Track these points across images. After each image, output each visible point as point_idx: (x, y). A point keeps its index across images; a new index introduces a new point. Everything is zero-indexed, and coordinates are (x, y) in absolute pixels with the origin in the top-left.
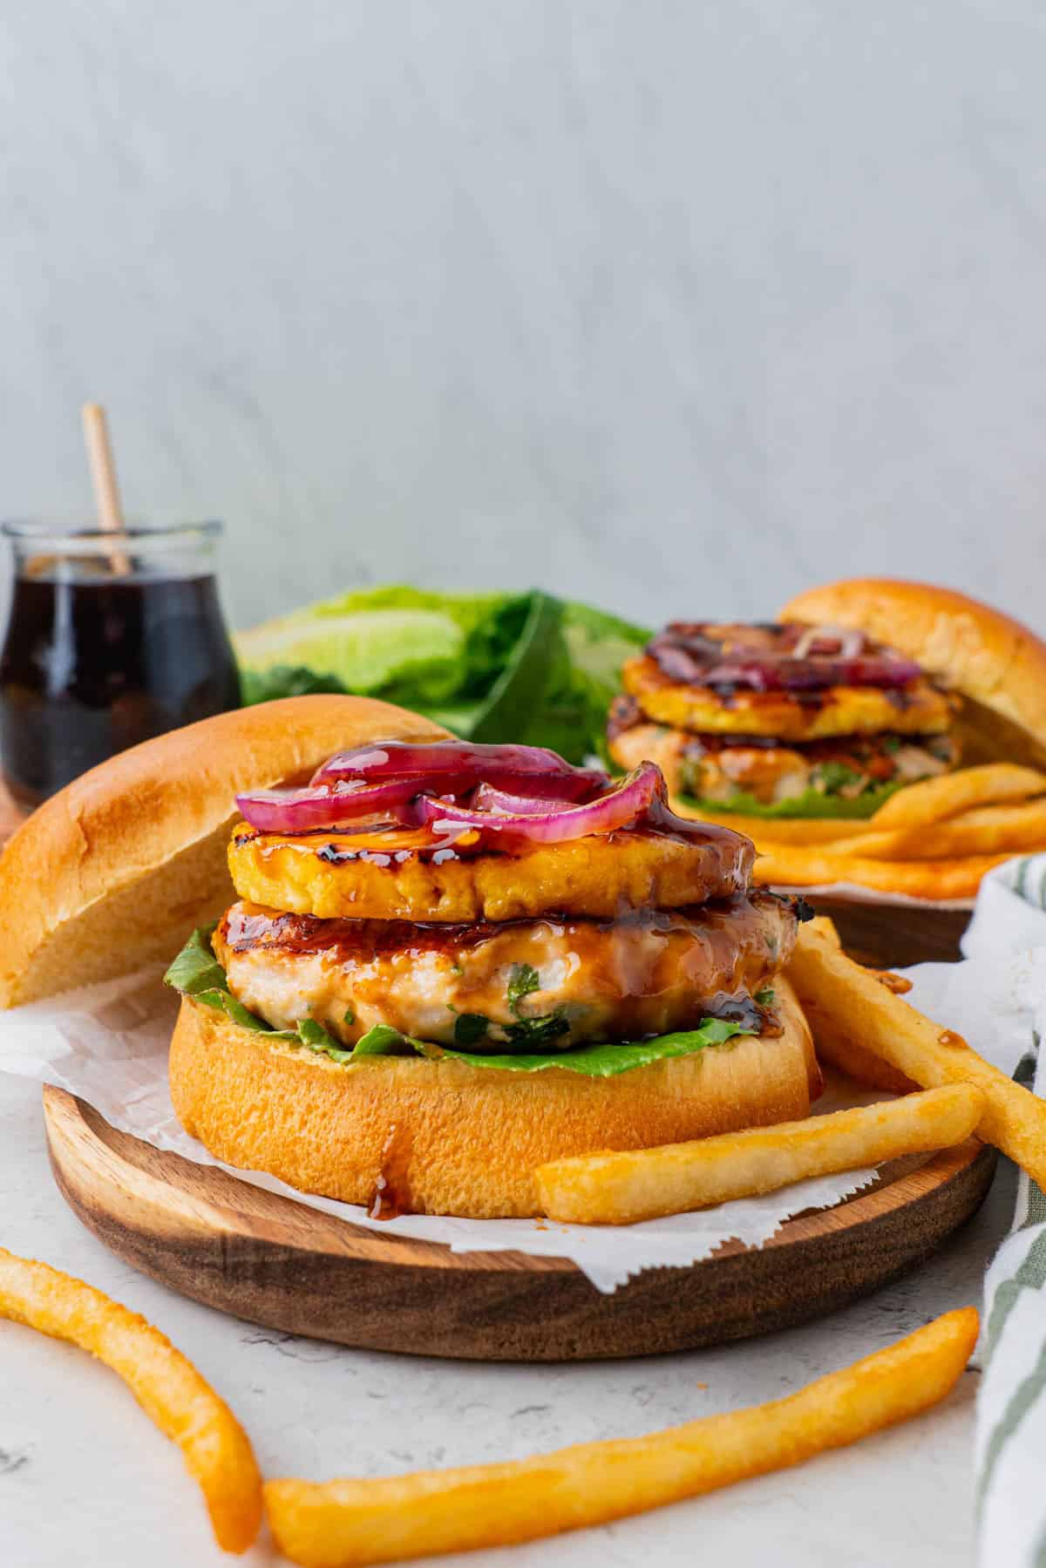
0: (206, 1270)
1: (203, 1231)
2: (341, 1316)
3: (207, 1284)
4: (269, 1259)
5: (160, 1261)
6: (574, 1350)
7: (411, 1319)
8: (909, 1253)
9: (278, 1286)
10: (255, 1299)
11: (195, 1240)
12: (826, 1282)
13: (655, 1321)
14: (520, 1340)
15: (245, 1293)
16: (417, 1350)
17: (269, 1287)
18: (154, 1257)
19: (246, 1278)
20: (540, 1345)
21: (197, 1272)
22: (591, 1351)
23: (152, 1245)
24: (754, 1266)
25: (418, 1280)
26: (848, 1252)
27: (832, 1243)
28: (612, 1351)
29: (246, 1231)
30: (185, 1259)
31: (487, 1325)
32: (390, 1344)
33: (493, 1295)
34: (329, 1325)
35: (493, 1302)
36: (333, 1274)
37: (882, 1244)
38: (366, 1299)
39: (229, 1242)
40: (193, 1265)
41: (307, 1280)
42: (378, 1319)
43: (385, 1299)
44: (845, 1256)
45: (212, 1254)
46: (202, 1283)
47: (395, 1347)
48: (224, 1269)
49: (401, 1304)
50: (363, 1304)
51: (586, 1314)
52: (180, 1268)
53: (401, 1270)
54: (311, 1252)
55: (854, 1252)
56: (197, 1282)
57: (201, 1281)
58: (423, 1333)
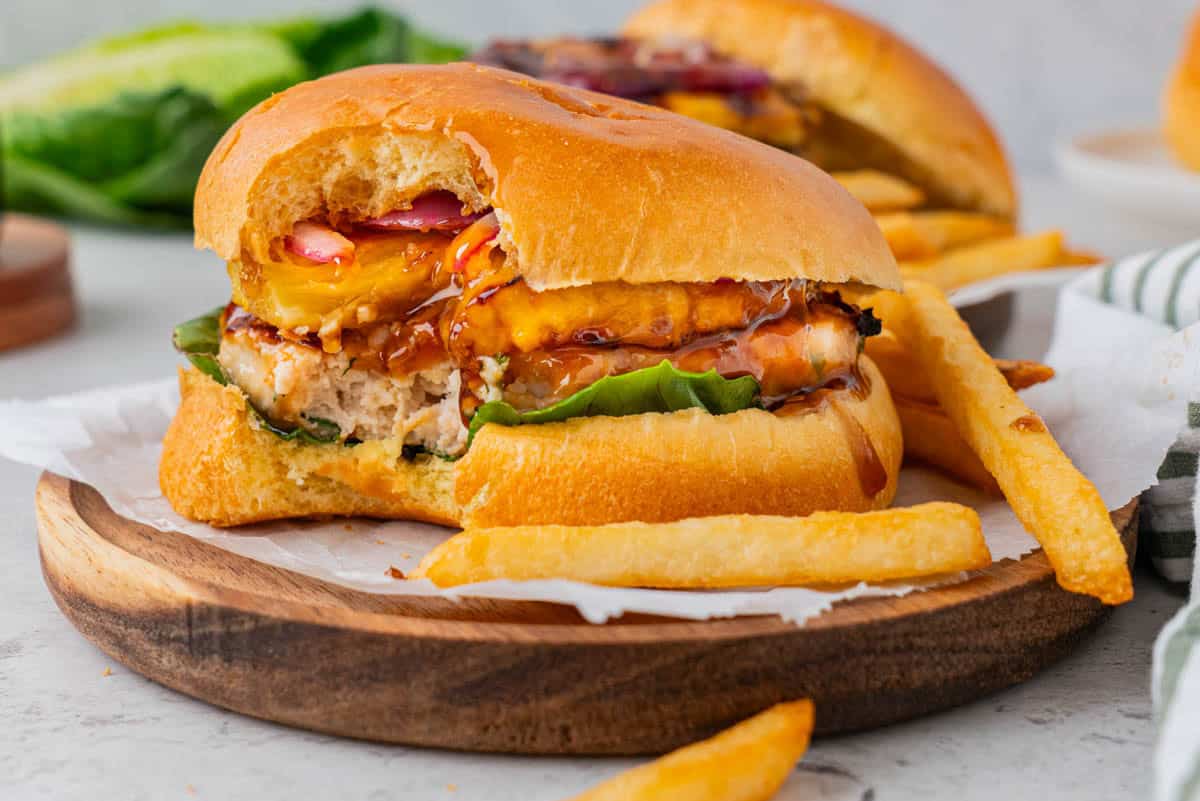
0: (172, 645)
1: (168, 600)
2: (311, 692)
3: (174, 662)
4: (234, 628)
5: (129, 641)
6: (569, 740)
7: (385, 696)
8: (987, 659)
9: (245, 660)
10: (221, 676)
11: (161, 612)
12: (875, 679)
13: (662, 707)
14: (506, 724)
15: (211, 670)
16: (394, 736)
17: (235, 661)
18: (124, 636)
19: (212, 652)
20: (530, 731)
21: (164, 649)
22: (589, 740)
23: (121, 622)
24: (781, 649)
25: (391, 650)
26: (902, 646)
27: (880, 633)
28: (613, 744)
29: (211, 599)
30: (151, 634)
31: (468, 704)
32: (364, 728)
33: (475, 669)
34: (299, 705)
35: (473, 677)
36: (301, 644)
37: (948, 641)
38: (336, 672)
39: (194, 611)
40: (161, 641)
41: (275, 652)
42: (349, 697)
43: (357, 673)
44: (897, 650)
45: (178, 625)
46: (169, 661)
47: (371, 732)
48: (190, 643)
49: (374, 679)
50: (333, 678)
51: (580, 694)
52: (147, 646)
53: (372, 639)
54: (278, 619)
55: (911, 647)
56: (164, 660)
57: (168, 660)
58: (399, 713)
